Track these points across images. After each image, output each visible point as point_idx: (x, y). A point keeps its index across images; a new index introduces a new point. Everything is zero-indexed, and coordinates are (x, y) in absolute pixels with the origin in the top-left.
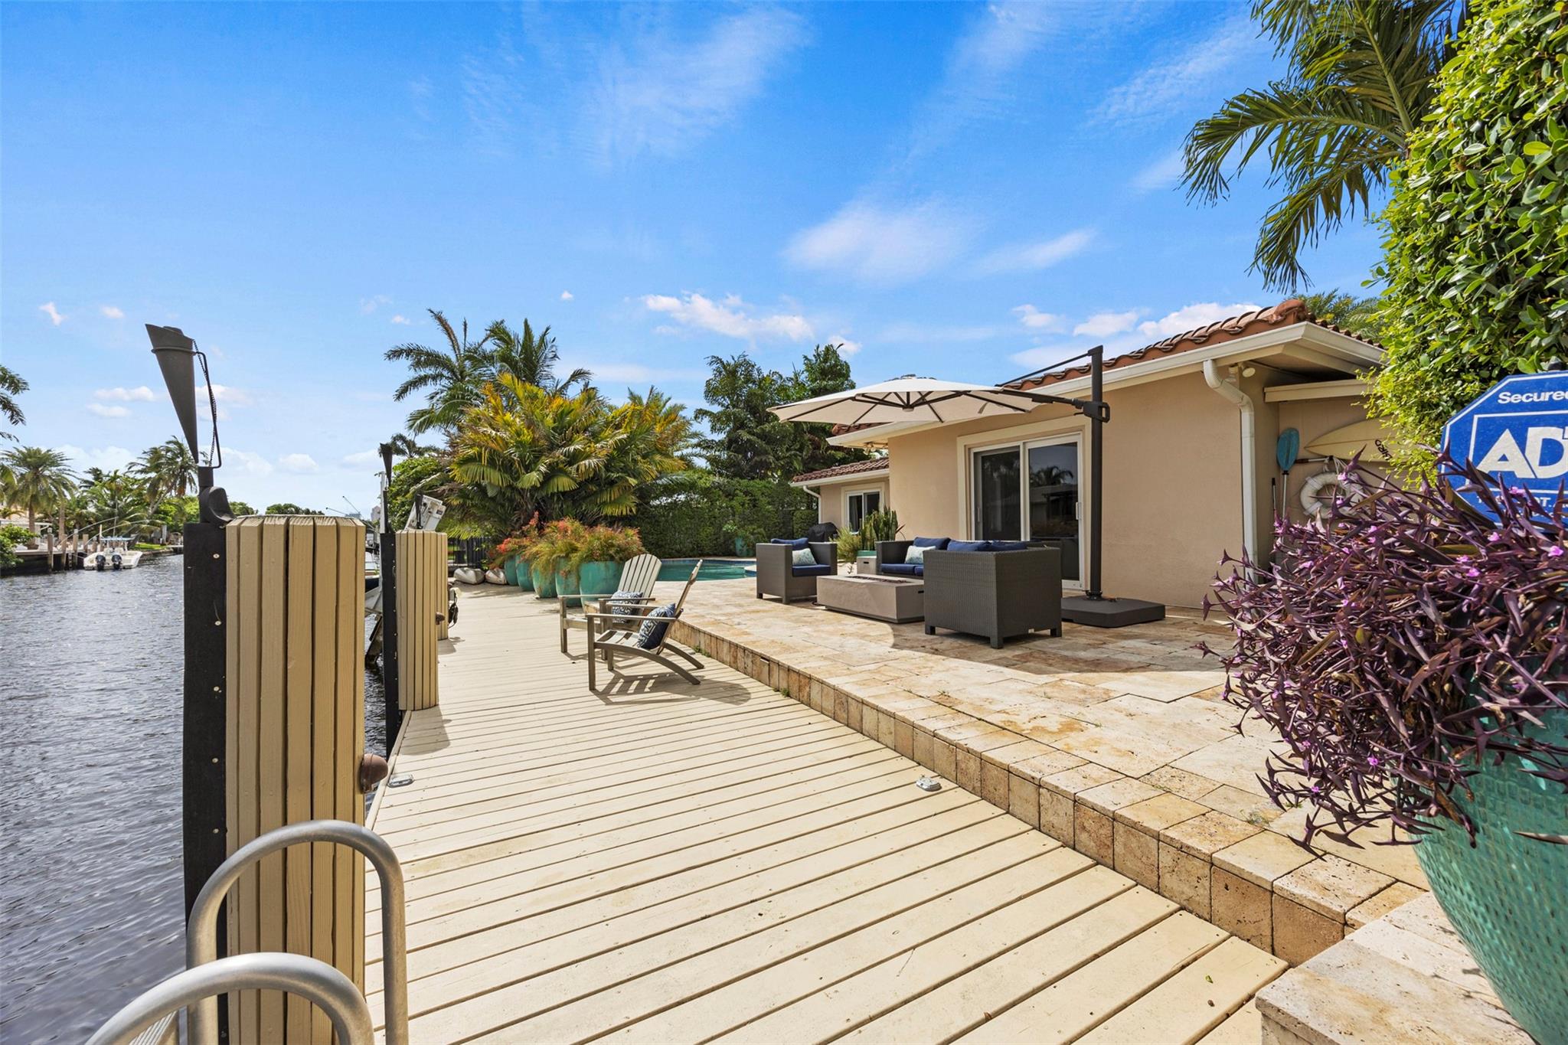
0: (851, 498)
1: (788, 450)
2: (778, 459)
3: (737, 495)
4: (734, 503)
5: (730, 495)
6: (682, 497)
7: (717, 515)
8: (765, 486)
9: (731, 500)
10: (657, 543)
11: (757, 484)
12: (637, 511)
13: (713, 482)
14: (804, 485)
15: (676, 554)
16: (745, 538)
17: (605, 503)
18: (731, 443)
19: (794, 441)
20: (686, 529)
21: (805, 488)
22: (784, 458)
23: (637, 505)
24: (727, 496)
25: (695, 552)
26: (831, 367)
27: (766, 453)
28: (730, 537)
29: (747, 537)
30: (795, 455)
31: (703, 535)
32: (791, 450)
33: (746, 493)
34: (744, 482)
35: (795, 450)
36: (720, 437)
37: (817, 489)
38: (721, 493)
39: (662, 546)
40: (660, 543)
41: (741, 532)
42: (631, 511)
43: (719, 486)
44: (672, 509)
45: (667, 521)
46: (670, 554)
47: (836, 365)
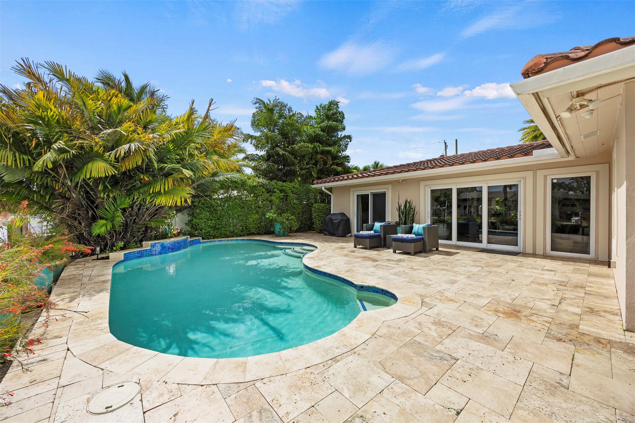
0: (357, 195)
1: (307, 164)
2: (301, 169)
3: (275, 192)
4: (273, 198)
5: (270, 192)
6: (235, 193)
7: (261, 206)
8: (294, 187)
9: (271, 196)
10: (215, 227)
11: (288, 185)
12: (192, 202)
13: (258, 182)
14: (323, 186)
15: (231, 234)
16: (282, 223)
17: (159, 193)
18: (269, 157)
19: (311, 159)
20: (238, 216)
21: (323, 188)
22: (305, 169)
23: (193, 197)
24: (268, 193)
25: (245, 232)
26: (333, 114)
27: (294, 164)
28: (271, 222)
29: (284, 222)
30: (312, 167)
31: (251, 220)
32: (309, 164)
33: (281, 191)
34: (280, 183)
35: (313, 164)
36: (262, 153)
37: (330, 189)
38: (264, 190)
39: (218, 229)
40: (217, 226)
41: (279, 219)
42: (186, 201)
43: (263, 185)
44: (227, 201)
45: (223, 210)
46: (225, 235)
47: (336, 113)
